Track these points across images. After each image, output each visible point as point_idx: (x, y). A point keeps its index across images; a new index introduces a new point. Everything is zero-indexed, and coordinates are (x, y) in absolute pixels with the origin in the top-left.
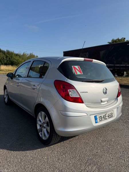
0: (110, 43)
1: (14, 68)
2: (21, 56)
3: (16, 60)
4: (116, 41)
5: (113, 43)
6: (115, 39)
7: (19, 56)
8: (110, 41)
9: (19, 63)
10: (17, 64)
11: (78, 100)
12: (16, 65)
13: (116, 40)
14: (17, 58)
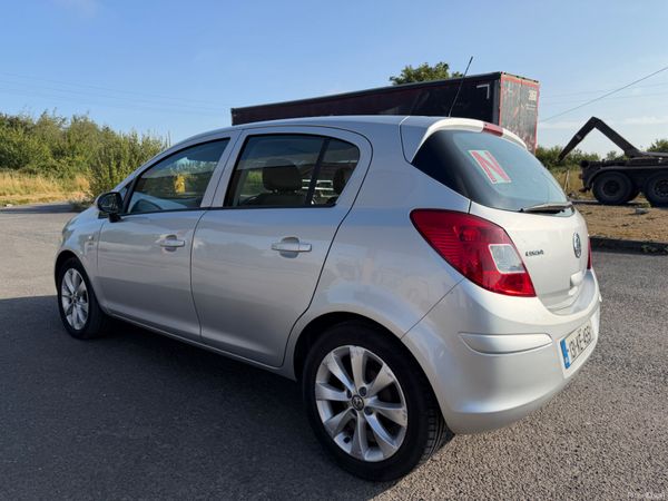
0: (398, 80)
1: (8, 179)
2: (35, 127)
3: (15, 145)
4: (417, 75)
5: (408, 79)
6: (415, 67)
7: (26, 130)
8: (399, 75)
9: (26, 157)
10: (19, 161)
11: (519, 284)
12: (16, 168)
13: (419, 70)
14: (17, 136)
